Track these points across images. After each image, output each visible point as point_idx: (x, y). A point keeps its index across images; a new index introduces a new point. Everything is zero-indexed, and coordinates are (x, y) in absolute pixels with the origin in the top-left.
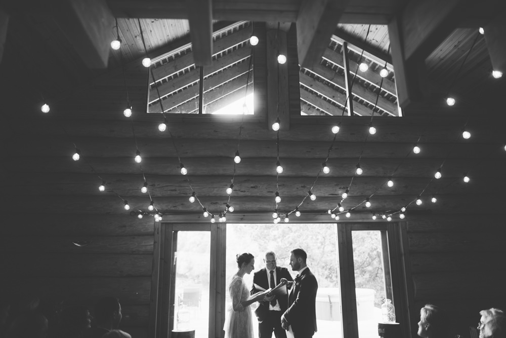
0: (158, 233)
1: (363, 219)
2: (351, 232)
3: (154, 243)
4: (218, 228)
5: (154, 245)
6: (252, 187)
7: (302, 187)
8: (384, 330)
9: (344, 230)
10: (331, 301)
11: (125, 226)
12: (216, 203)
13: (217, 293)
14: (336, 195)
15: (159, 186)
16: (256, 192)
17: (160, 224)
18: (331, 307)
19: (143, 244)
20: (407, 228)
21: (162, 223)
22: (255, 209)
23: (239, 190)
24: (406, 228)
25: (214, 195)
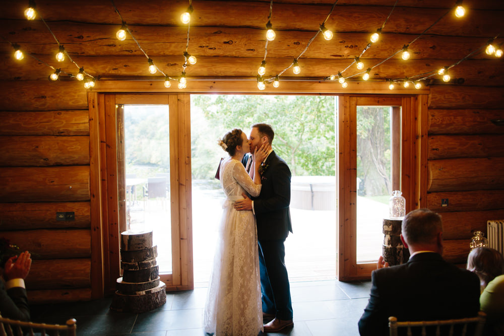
0: (94, 107)
1: (374, 90)
2: (356, 108)
3: (90, 120)
4: (178, 100)
5: (89, 122)
6: (225, 43)
7: (294, 43)
8: (390, 227)
9: (348, 105)
10: (313, 190)
11: (44, 97)
12: (175, 64)
13: (180, 185)
14: (340, 56)
15: (89, 39)
16: (230, 50)
17: (96, 94)
18: (312, 196)
19: (73, 122)
20: (429, 102)
21: (100, 93)
22: (229, 74)
23: (207, 47)
24: (427, 103)
25: (171, 54)
